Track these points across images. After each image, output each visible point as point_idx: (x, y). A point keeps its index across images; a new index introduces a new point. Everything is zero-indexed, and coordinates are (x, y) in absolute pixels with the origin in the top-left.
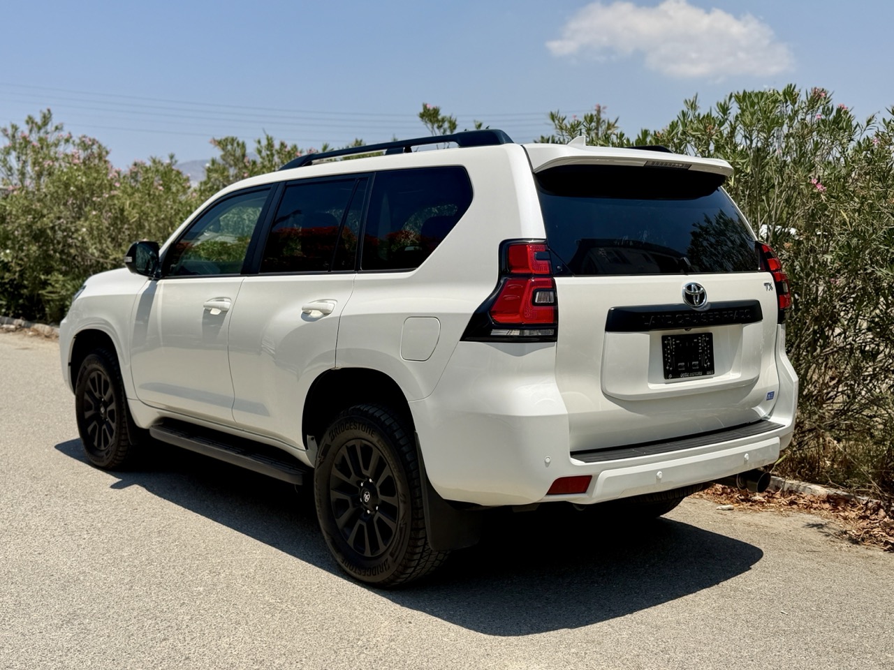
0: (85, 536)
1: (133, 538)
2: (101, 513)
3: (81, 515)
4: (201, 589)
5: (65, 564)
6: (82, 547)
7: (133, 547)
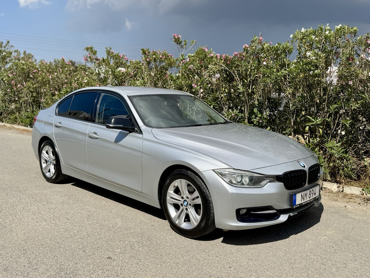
0: (53, 222)
1: (76, 222)
2: (56, 209)
3: (47, 210)
4: (119, 250)
5: (47, 238)
6: (53, 228)
7: (78, 227)
